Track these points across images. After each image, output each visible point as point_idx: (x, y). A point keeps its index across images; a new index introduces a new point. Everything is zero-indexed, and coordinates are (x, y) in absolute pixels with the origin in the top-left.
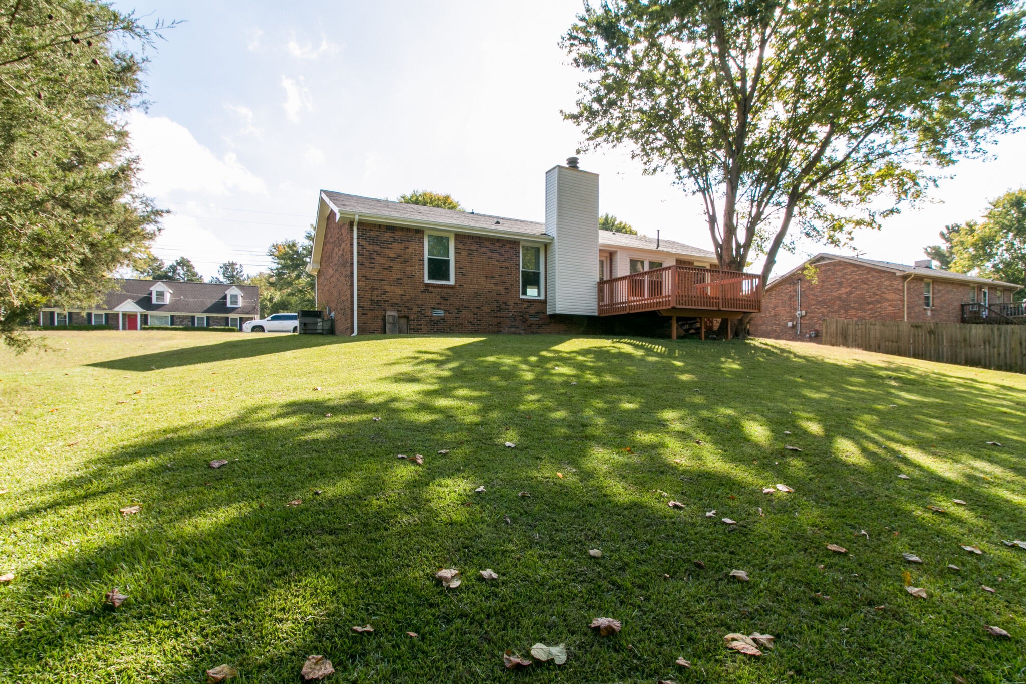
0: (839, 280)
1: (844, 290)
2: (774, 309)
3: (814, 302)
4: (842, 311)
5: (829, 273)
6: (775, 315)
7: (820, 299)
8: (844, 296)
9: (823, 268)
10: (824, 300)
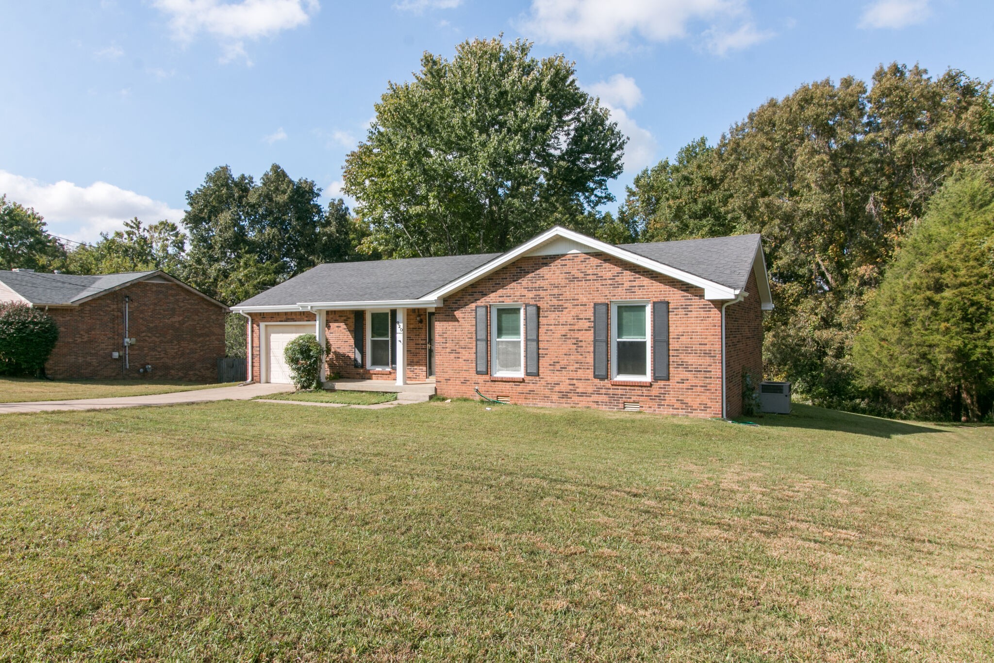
0: (171, 306)
1: (177, 319)
2: (88, 331)
3: (144, 329)
4: (176, 342)
5: (161, 296)
6: (90, 341)
7: (151, 325)
8: (177, 325)
9: (155, 289)
10: (156, 326)
